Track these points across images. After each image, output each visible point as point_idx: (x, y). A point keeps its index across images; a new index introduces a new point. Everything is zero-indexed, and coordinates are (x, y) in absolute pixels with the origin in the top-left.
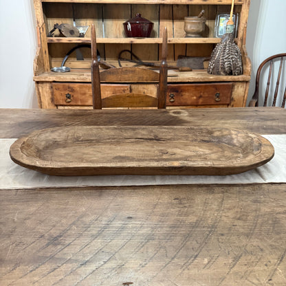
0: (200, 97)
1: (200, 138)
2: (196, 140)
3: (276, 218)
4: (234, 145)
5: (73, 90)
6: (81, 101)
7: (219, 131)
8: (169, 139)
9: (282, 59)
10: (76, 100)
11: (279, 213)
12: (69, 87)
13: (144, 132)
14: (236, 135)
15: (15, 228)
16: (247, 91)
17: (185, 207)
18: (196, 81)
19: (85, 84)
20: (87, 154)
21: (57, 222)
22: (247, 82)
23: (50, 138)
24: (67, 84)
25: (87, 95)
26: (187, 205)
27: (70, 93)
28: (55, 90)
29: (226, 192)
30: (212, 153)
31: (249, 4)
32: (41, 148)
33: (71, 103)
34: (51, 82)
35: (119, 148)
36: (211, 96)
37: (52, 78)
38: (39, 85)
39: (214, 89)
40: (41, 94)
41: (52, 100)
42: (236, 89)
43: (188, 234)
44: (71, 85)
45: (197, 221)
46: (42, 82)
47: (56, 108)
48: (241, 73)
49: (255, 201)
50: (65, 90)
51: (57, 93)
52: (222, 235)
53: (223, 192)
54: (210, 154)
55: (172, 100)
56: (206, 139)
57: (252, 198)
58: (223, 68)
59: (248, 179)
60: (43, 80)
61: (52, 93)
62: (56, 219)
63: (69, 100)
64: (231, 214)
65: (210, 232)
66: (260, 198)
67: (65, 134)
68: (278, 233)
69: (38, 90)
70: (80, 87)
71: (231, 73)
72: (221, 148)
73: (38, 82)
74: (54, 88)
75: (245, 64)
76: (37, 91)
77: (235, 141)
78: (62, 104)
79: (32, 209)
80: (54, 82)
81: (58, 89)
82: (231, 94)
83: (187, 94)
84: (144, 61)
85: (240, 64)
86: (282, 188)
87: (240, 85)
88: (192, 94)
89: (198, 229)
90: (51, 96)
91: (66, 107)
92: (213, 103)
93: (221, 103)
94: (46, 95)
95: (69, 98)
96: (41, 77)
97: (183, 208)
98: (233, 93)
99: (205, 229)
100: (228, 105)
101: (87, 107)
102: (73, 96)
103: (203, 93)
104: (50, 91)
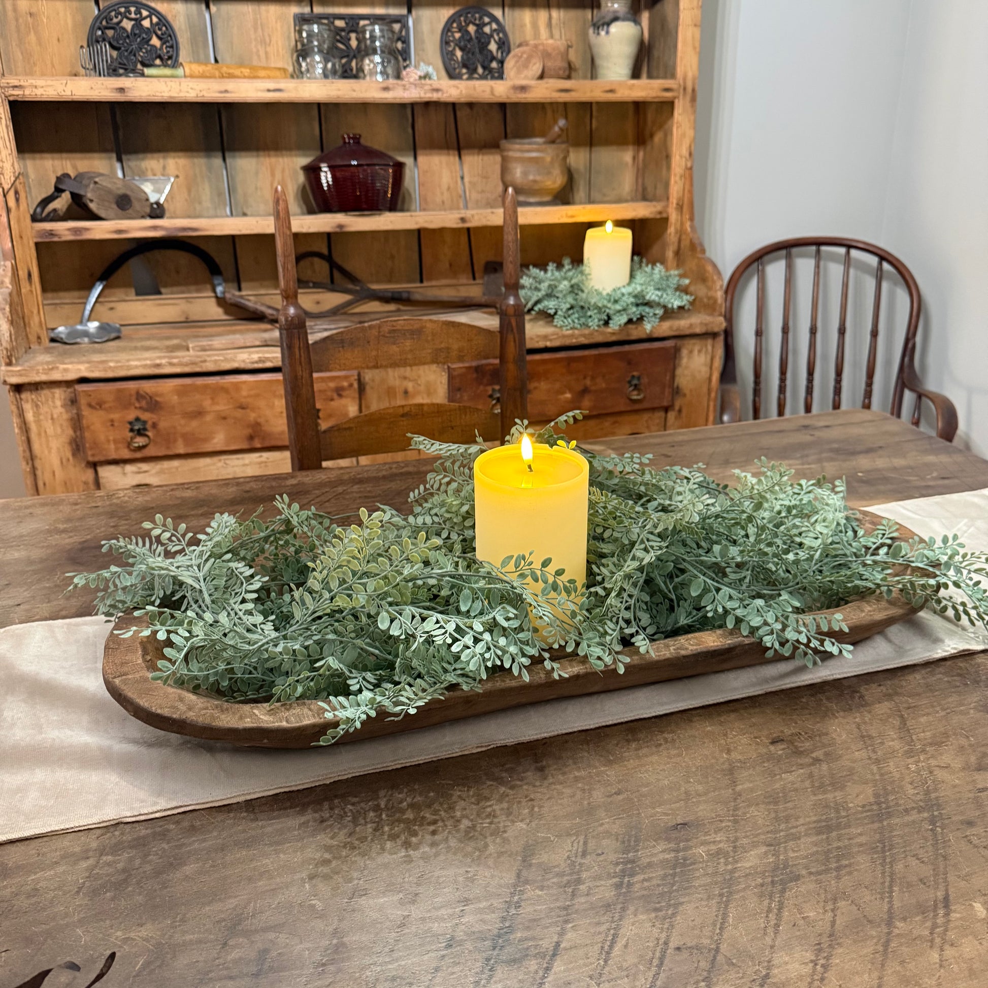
0: (586, 392)
5: (153, 404)
6: (188, 438)
9: (789, 258)
10: (168, 438)
12: (139, 396)
18: (568, 342)
19: (199, 381)
22: (715, 335)
24: (132, 385)
25: (209, 418)
26: (819, 754)
27: (145, 416)
28: (86, 412)
29: (897, 694)
31: (693, 99)
33: (147, 452)
34: (68, 384)
36: (613, 385)
37: (74, 369)
38: (24, 395)
39: (623, 364)
40: (33, 428)
41: (77, 446)
43: (881, 842)
44: (148, 386)
45: (876, 795)
46: (36, 386)
47: (89, 474)
50: (126, 406)
51: (95, 420)
52: (969, 824)
53: (889, 697)
57: (974, 698)
60: (44, 378)
61: (77, 423)
63: (140, 441)
64: (949, 758)
65: (932, 821)
69: (21, 414)
70: (183, 392)
73: (18, 388)
74: (83, 401)
76: (15, 420)
78: (113, 456)
80: (83, 380)
81: (99, 405)
82: (673, 377)
83: (543, 385)
84: (375, 287)
87: (695, 346)
88: (557, 385)
89: (895, 821)
90: (70, 432)
91: (129, 468)
92: (623, 409)
93: (646, 405)
94: (50, 431)
95: (141, 433)
96: (32, 368)
97: (813, 764)
98: (679, 372)
99: (914, 816)
100: (666, 409)
101: (207, 461)
102: (154, 425)
103: (593, 378)
104: (65, 416)
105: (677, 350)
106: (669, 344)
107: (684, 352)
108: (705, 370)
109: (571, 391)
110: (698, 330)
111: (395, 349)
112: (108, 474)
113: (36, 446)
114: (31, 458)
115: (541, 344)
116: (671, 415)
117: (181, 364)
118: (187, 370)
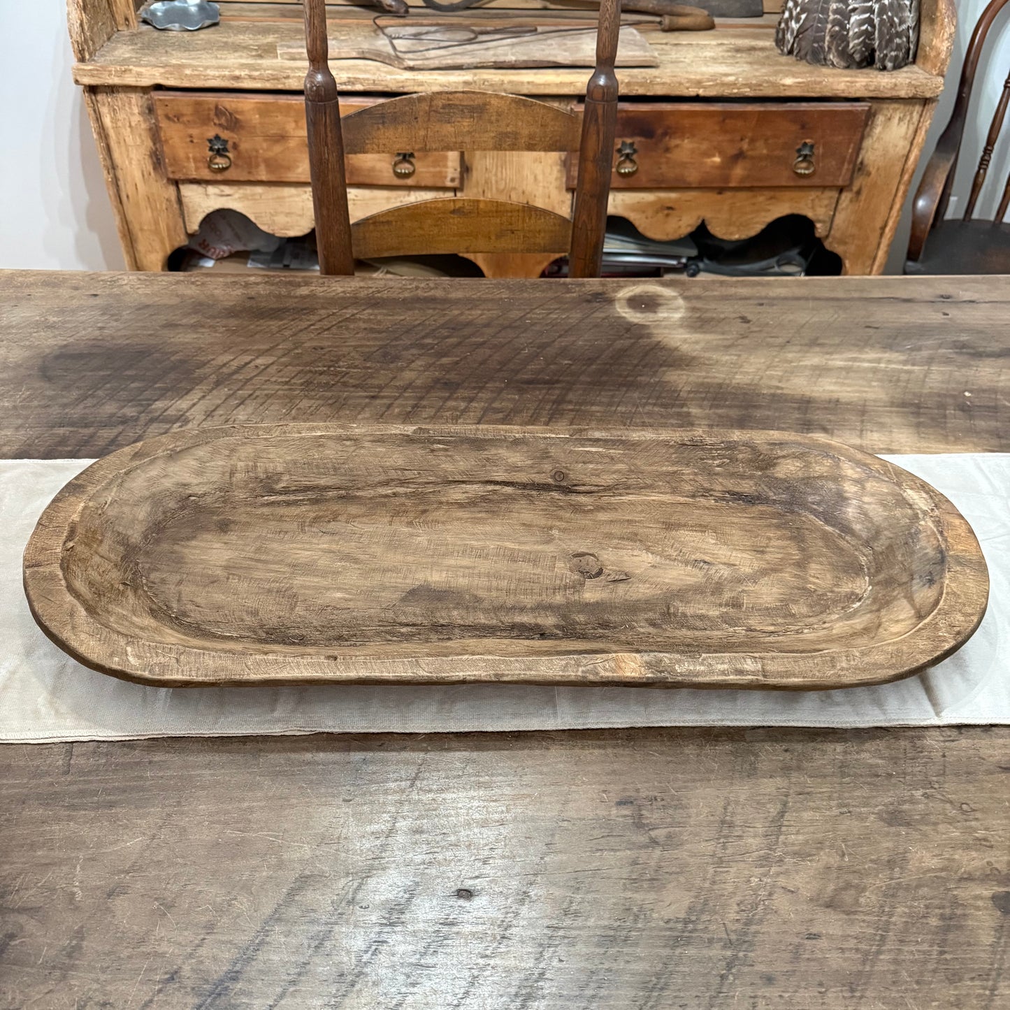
0: (740, 156)
1: (722, 484)
2: (706, 493)
3: (955, 903)
4: (846, 529)
5: (234, 123)
6: (271, 164)
7: (795, 456)
8: (608, 488)
10: (250, 162)
11: (969, 878)
12: (219, 112)
13: (516, 458)
14: (857, 482)
15: (80, 935)
16: (920, 138)
17: (654, 842)
18: (727, 92)
19: (283, 100)
20: (308, 568)
21: (220, 910)
22: (926, 101)
23: (167, 483)
24: (210, 98)
25: (292, 143)
26: (660, 833)
27: (225, 135)
28: (164, 124)
29: (799, 768)
30: (764, 572)
32: (135, 536)
33: (229, 175)
34: (145, 90)
35: (422, 537)
36: (777, 153)
37: (150, 76)
38: (100, 97)
39: (795, 128)
40: (112, 133)
41: (157, 159)
42: (878, 130)
43: (658, 976)
44: (228, 101)
45: (691, 909)
46: (112, 89)
47: (172, 189)
48: (910, 56)
49: (894, 818)
50: (205, 121)
51: (174, 134)
52: (769, 980)
53: (786, 770)
54: (754, 578)
55: (627, 169)
56: (747, 487)
57: (886, 799)
58: (840, 38)
59: (879, 703)
60: (115, 81)
61: (155, 134)
62: (215, 893)
63: (221, 162)
64: (804, 879)
65: (729, 966)
66: (912, 801)
67: (220, 463)
68: (954, 978)
69: (99, 118)
70: (264, 111)
71: (868, 60)
72: (798, 537)
73: (92, 90)
74: (160, 112)
75: (933, 21)
76: (93, 124)
77: (851, 512)
78: (194, 175)
79: (132, 843)
80: (158, 87)
81: (176, 118)
82: (859, 149)
83: (687, 144)
85: (910, 22)
86: (994, 749)
87: (896, 112)
88: (705, 146)
89: (691, 951)
90: (149, 143)
91: (212, 190)
92: (784, 184)
93: (816, 181)
94: (130, 140)
95: (220, 153)
96: (104, 68)
97: (646, 847)
98: (867, 143)
99: (716, 952)
100: (841, 190)
101: (292, 191)
102: (235, 146)
103: (752, 141)
104: (144, 126)
105: (870, 116)
106: (860, 107)
107: (880, 119)
108: (902, 146)
109: (721, 153)
110: (903, 94)
111: (448, 129)
112: (191, 193)
113: (116, 155)
114: (113, 167)
115: (692, 92)
116: (846, 197)
117: (261, 78)
118: (268, 86)
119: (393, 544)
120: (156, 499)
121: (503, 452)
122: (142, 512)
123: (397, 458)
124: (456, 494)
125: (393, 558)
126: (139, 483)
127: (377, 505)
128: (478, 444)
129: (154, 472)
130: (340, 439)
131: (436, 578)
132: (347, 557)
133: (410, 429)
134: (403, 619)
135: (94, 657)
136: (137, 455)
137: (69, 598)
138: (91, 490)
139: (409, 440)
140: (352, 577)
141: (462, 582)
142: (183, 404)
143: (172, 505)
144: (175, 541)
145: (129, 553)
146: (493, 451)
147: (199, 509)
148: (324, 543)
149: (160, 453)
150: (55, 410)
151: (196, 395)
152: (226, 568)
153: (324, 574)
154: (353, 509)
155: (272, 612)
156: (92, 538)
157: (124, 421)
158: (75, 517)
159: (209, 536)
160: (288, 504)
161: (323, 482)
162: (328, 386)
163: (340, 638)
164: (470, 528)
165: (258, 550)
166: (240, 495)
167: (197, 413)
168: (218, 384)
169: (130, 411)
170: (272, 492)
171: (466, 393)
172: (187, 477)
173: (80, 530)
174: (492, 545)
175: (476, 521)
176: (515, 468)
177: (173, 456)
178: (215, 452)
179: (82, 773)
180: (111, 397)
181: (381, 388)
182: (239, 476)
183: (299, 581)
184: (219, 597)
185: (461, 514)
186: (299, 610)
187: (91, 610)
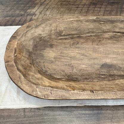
13: (122, 25)
20: (74, 58)
23: (36, 34)
32: (31, 49)
67: (48, 28)
119: (95, 51)
120: (34, 39)
121: (119, 24)
122: (31, 43)
123: (91, 26)
124: (107, 35)
125: (95, 55)
126: (29, 35)
127: (87, 39)
128: (112, 22)
129: (32, 31)
130: (77, 21)
131: (108, 61)
132: (83, 55)
133: (95, 18)
134: (102, 73)
135: (28, 92)
136: (28, 27)
137: (18, 72)
138: (18, 38)
139: (94, 21)
140: (86, 61)
141: (115, 62)
142: (34, 10)
143: (38, 40)
144: (41, 50)
145: (30, 54)
146: (116, 24)
147: (45, 41)
148: (77, 51)
149: (33, 26)
150: (5, 13)
151: (36, 8)
152: (54, 58)
153: (79, 60)
154: (82, 40)
155: (68, 71)
156: (21, 52)
157: (21, 15)
158: (15, 46)
159: (48, 49)
160: (65, 39)
161: (73, 33)
162: (66, 5)
163: (86, 79)
164: (113, 46)
165: (61, 53)
166: (53, 37)
167: (37, 13)
168: (41, 5)
169: (22, 13)
170: (61, 36)
171: (99, 6)
172: (40, 32)
173: (17, 50)
174: (120, 51)
175: (114, 43)
176: (121, 28)
177: (37, 27)
178: (46, 25)
179: (28, 117)
180: (17, 9)
181: (78, 5)
182: (53, 32)
183: (73, 62)
184: (54, 67)
185: (109, 41)
186: (75, 70)
187: (25, 76)
